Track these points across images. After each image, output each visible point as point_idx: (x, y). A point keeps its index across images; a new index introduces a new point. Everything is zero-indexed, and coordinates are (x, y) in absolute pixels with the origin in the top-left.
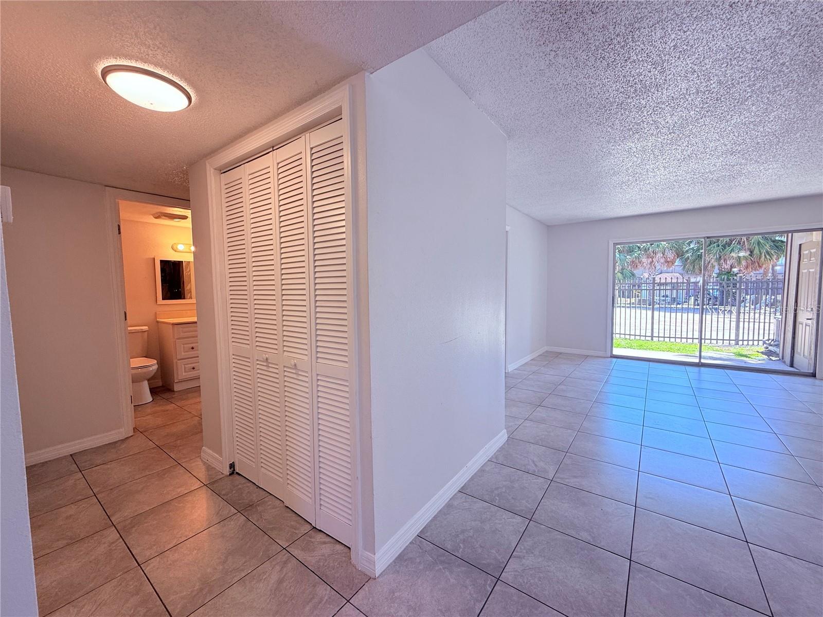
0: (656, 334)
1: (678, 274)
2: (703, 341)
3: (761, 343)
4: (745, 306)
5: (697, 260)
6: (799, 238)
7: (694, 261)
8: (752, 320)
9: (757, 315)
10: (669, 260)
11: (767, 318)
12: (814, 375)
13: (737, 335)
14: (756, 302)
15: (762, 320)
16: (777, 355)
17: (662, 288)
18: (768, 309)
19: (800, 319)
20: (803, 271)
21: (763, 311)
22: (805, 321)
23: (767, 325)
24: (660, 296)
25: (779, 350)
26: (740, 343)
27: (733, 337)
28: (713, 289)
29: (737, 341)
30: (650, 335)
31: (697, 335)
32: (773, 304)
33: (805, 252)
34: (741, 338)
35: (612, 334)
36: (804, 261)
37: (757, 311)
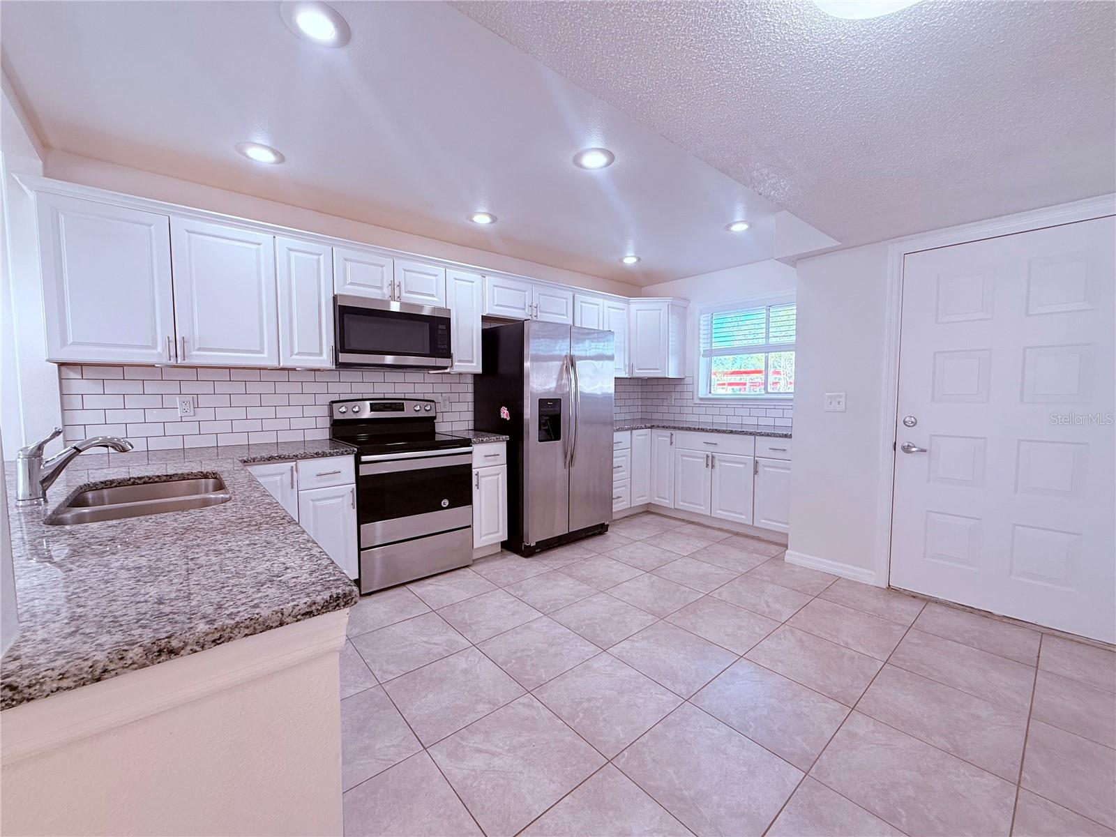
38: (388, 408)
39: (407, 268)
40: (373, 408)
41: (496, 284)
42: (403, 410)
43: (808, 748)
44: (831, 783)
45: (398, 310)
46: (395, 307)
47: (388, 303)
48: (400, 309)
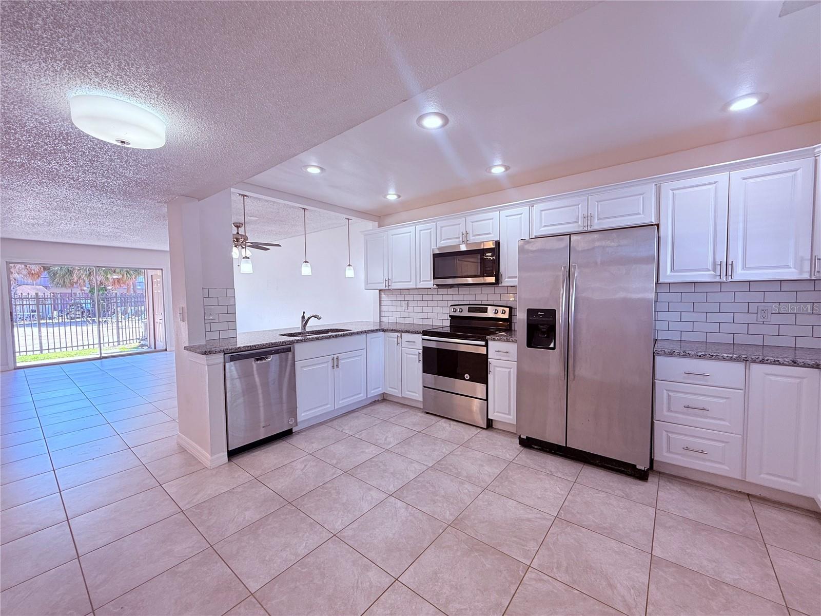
0: (45, 347)
1: (41, 287)
2: (102, 345)
3: (135, 341)
4: (128, 318)
5: (67, 275)
6: (150, 273)
7: (64, 276)
8: (124, 327)
9: (127, 323)
10: (33, 272)
11: (137, 324)
12: (166, 350)
13: (118, 337)
14: (125, 313)
15: (131, 326)
16: (147, 346)
17: (25, 303)
18: (133, 317)
19: (156, 321)
20: (155, 291)
21: (130, 319)
22: (159, 321)
23: (137, 329)
24: (30, 312)
25: (147, 343)
26: (121, 343)
27: (116, 340)
28: (85, 303)
29: (119, 342)
30: (39, 349)
31: (96, 341)
32: (137, 314)
33: (155, 280)
34: (121, 339)
35: (14, 352)
36: (155, 286)
37: (127, 320)
38: (478, 310)
39: (472, 221)
40: (470, 310)
41: (542, 209)
42: (487, 312)
43: (273, 602)
44: (239, 608)
45: (466, 250)
46: (463, 248)
47: (458, 246)
48: (467, 248)
